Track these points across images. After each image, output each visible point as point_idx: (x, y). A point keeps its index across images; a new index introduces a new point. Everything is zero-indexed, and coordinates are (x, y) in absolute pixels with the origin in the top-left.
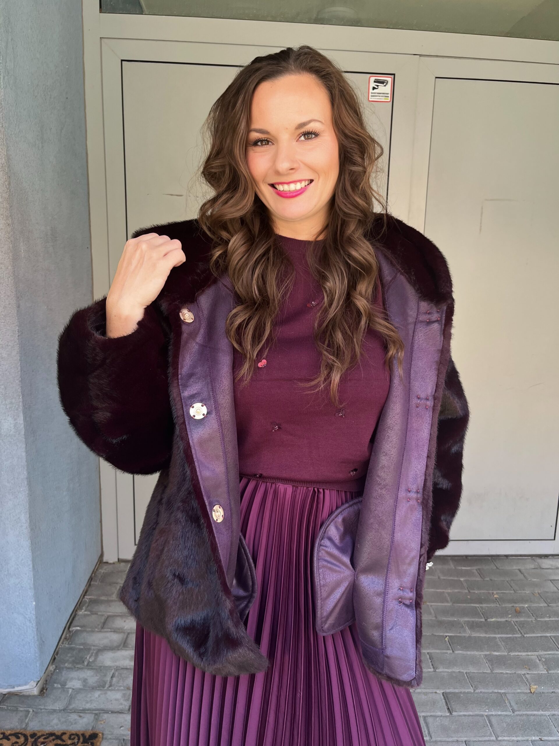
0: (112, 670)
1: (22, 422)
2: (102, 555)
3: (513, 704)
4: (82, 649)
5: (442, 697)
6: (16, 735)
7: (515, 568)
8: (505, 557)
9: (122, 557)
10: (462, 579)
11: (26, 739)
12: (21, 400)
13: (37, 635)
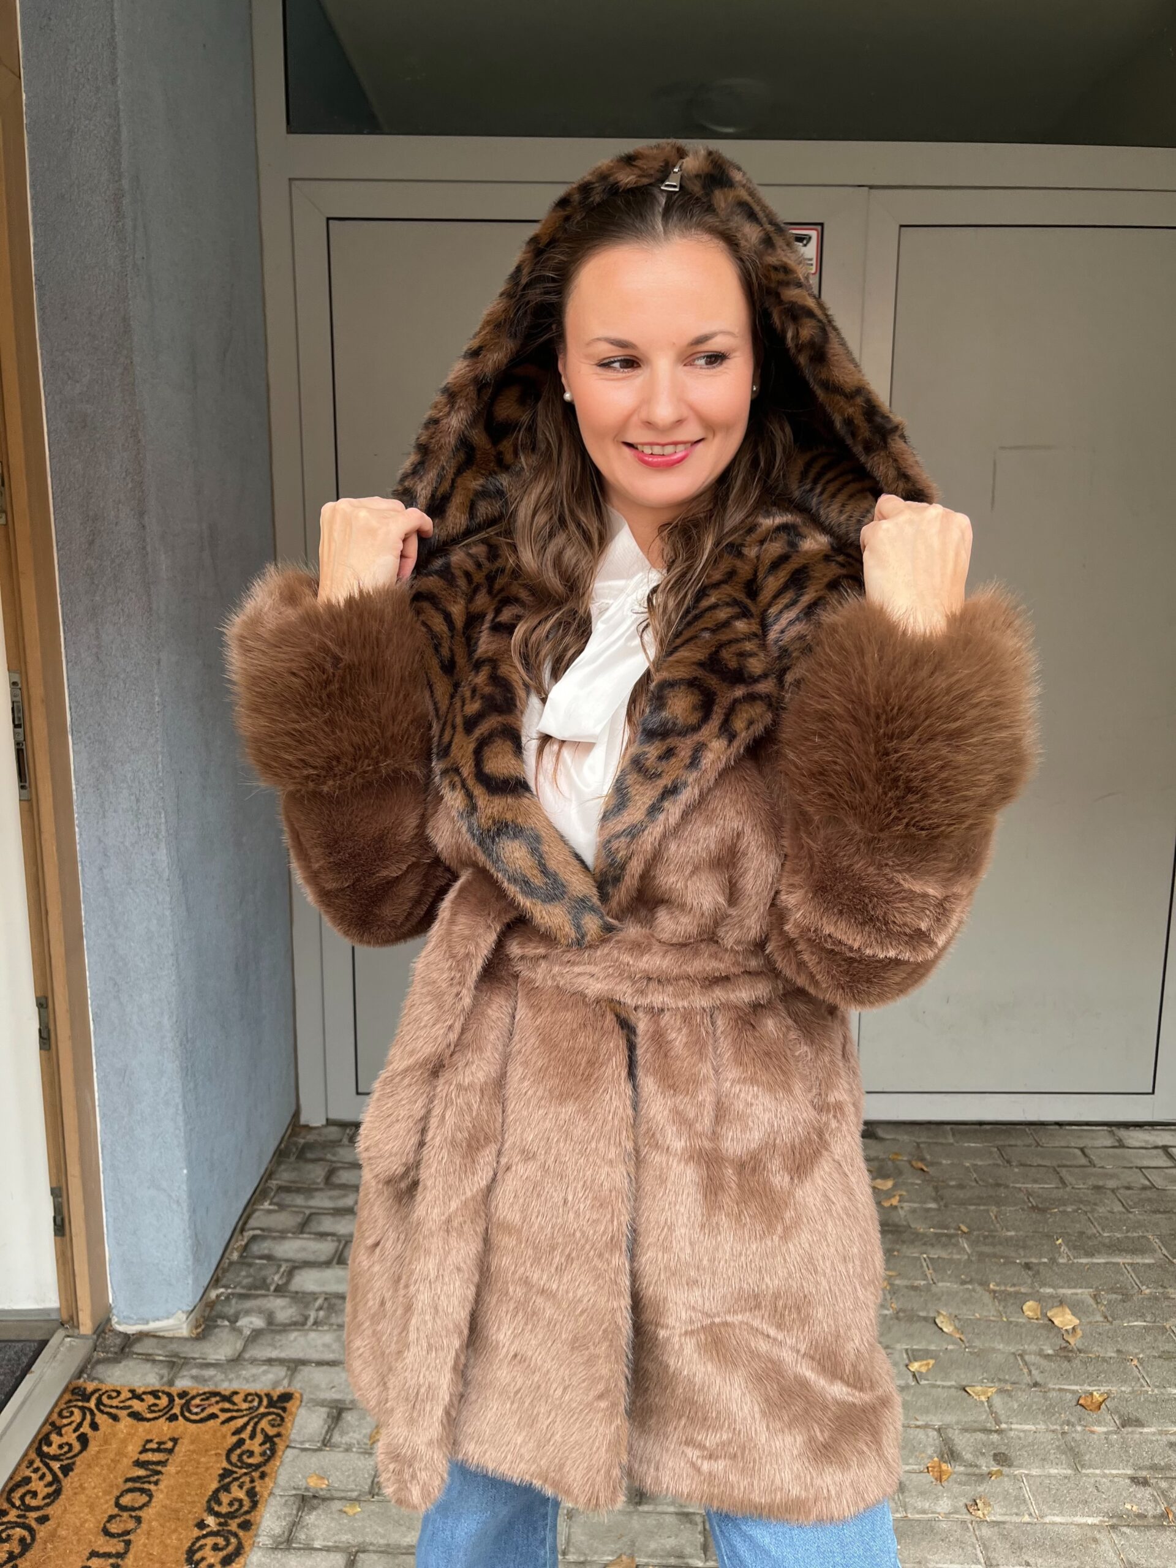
0: (316, 1299)
1: (164, 858)
2: (297, 1114)
3: (1034, 1372)
4: (263, 1264)
5: (905, 1356)
6: (155, 1394)
7: (1073, 1144)
8: (1057, 1127)
9: (334, 1115)
10: (968, 1164)
11: (171, 1400)
12: (163, 820)
13: (189, 1228)
